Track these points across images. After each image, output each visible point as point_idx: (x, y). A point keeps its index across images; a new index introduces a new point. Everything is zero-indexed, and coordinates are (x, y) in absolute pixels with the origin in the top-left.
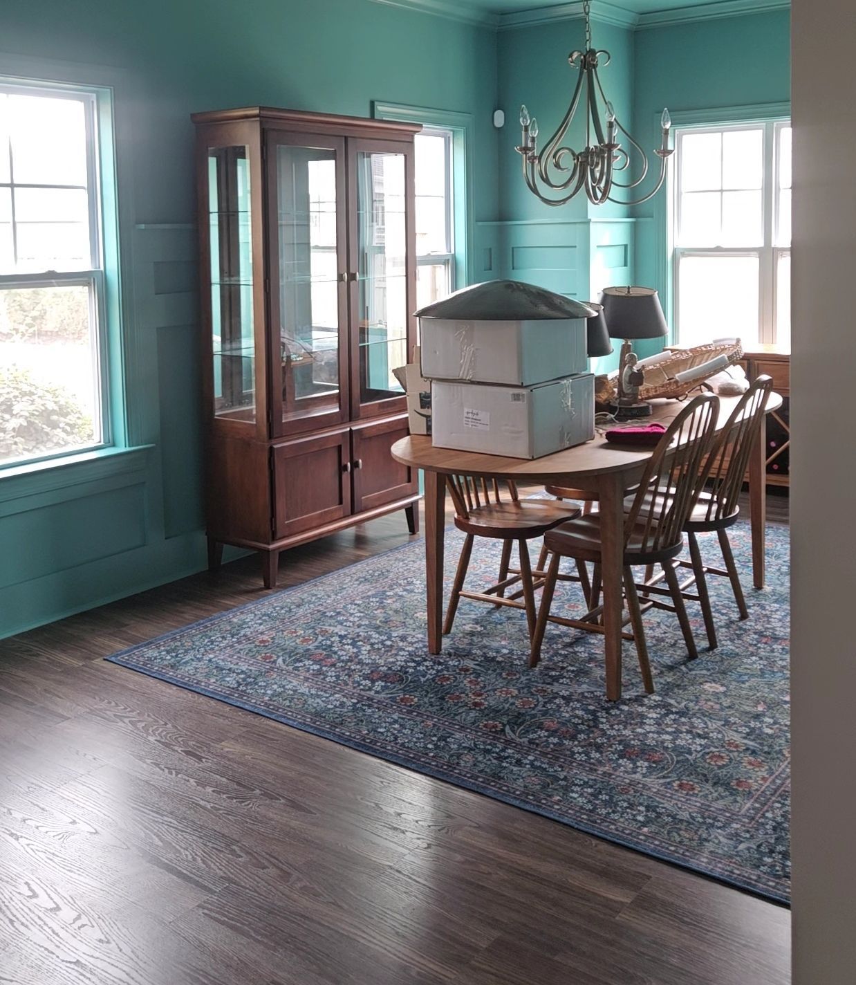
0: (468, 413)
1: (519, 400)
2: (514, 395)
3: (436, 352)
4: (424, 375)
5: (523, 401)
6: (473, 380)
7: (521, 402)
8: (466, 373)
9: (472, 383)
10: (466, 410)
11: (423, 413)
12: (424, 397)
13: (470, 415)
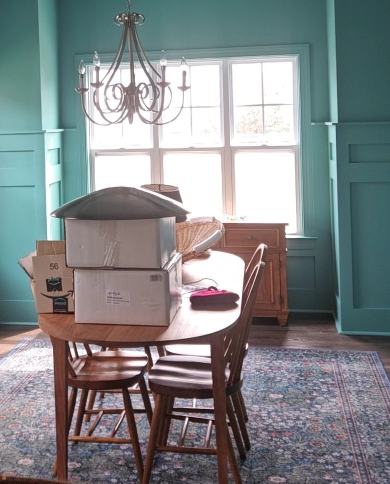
0: (110, 293)
1: (157, 280)
2: (152, 276)
3: (80, 247)
4: (69, 266)
5: (161, 281)
6: (115, 267)
7: (159, 282)
8: (109, 261)
9: (115, 269)
10: (108, 291)
11: (50, 295)
12: (50, 282)
13: (112, 295)
